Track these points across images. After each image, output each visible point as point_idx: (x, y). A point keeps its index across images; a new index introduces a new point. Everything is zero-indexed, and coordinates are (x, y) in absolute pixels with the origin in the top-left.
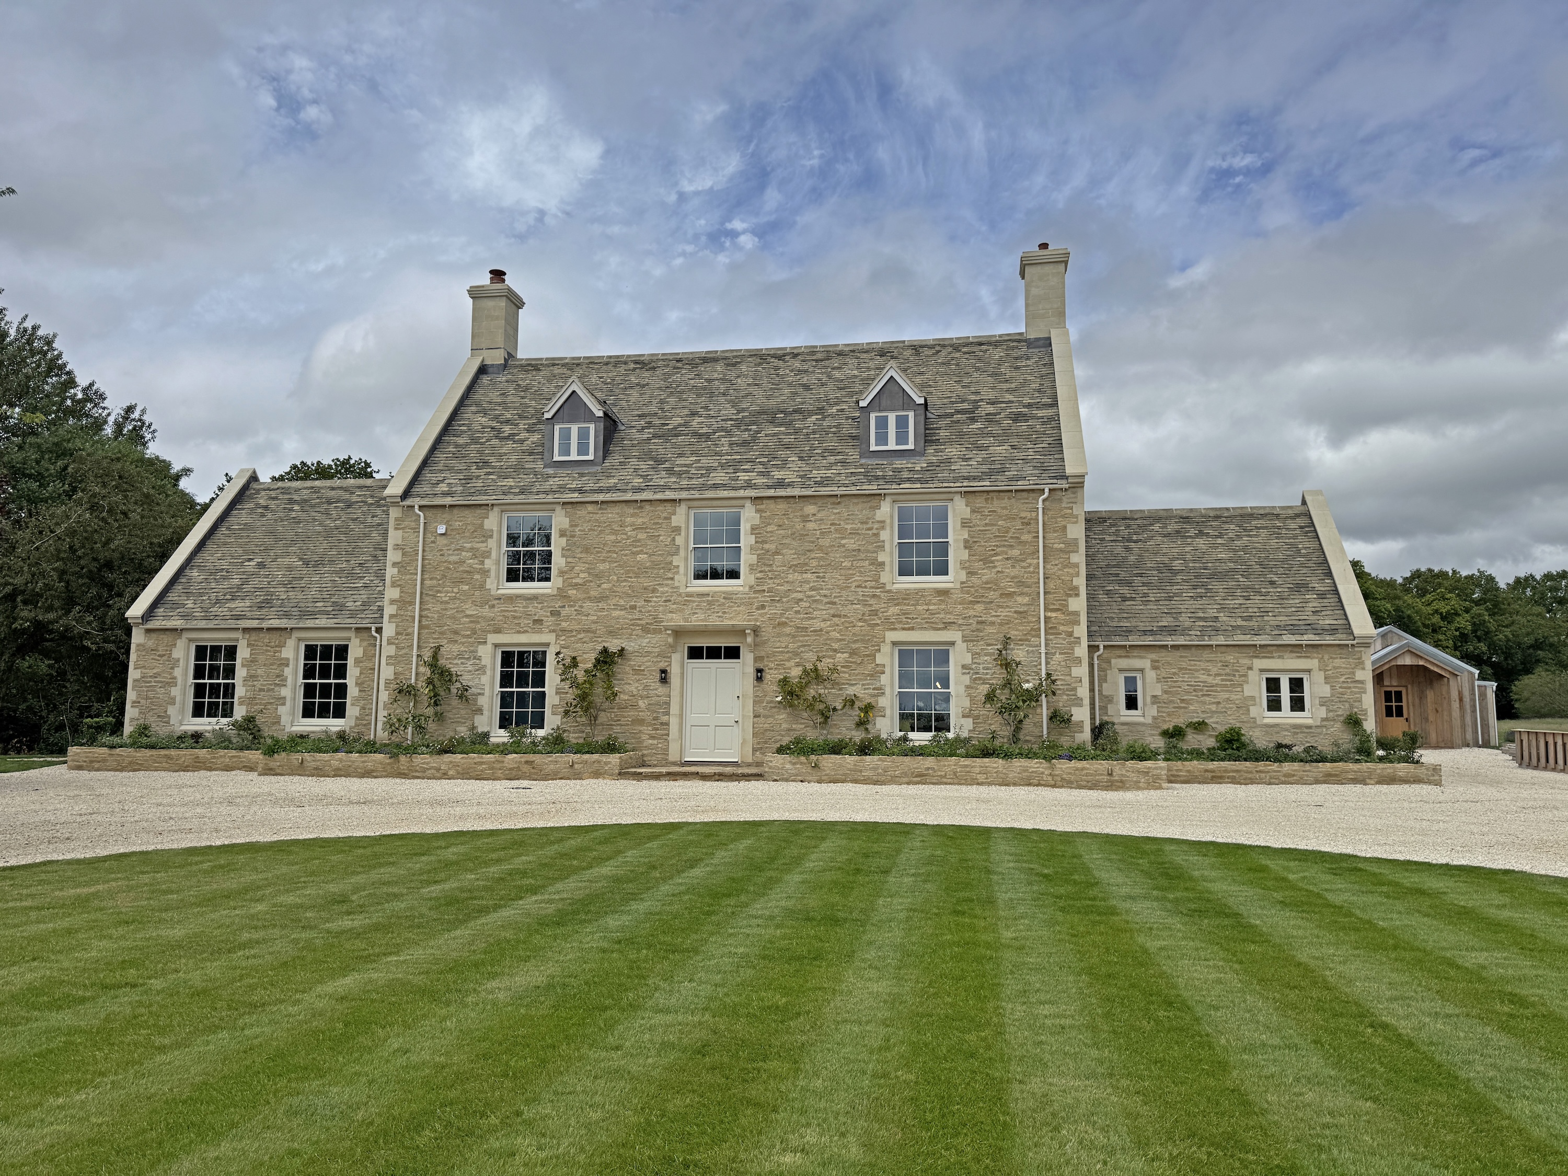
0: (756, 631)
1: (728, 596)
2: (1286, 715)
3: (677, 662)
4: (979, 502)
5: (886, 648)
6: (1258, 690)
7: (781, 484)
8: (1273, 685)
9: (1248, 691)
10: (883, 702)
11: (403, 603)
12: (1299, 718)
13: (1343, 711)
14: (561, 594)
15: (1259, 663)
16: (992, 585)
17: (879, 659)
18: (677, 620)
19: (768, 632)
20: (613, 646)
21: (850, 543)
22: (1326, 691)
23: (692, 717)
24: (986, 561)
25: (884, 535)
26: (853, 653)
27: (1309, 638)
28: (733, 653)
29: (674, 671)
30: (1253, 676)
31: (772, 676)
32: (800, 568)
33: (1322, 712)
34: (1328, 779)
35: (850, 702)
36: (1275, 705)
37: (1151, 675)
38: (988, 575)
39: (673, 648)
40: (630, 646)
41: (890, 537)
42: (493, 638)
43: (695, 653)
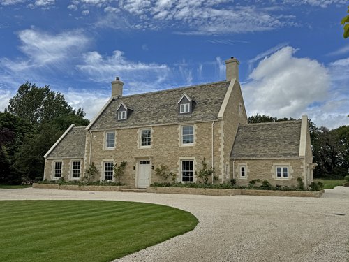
0: (152, 157)
1: (147, 149)
2: (282, 178)
3: (137, 165)
4: (199, 125)
5: (179, 161)
6: (274, 171)
7: (159, 123)
8: (279, 170)
9: (272, 171)
10: (178, 174)
11: (88, 153)
12: (286, 178)
13: (297, 177)
14: (116, 150)
15: (274, 164)
16: (202, 145)
17: (178, 164)
18: (137, 155)
19: (155, 158)
20: (125, 161)
21: (172, 136)
22: (292, 171)
23: (140, 178)
24: (201, 139)
25: (179, 134)
26: (172, 162)
27: (289, 157)
28: (148, 163)
29: (137, 167)
30: (273, 167)
31: (155, 168)
32: (162, 142)
33: (291, 177)
34: (287, 195)
35: (171, 174)
36: (279, 175)
37: (247, 167)
38: (201, 143)
39: (136, 161)
40: (128, 161)
41: (181, 135)
42: (103, 160)
43: (141, 163)
